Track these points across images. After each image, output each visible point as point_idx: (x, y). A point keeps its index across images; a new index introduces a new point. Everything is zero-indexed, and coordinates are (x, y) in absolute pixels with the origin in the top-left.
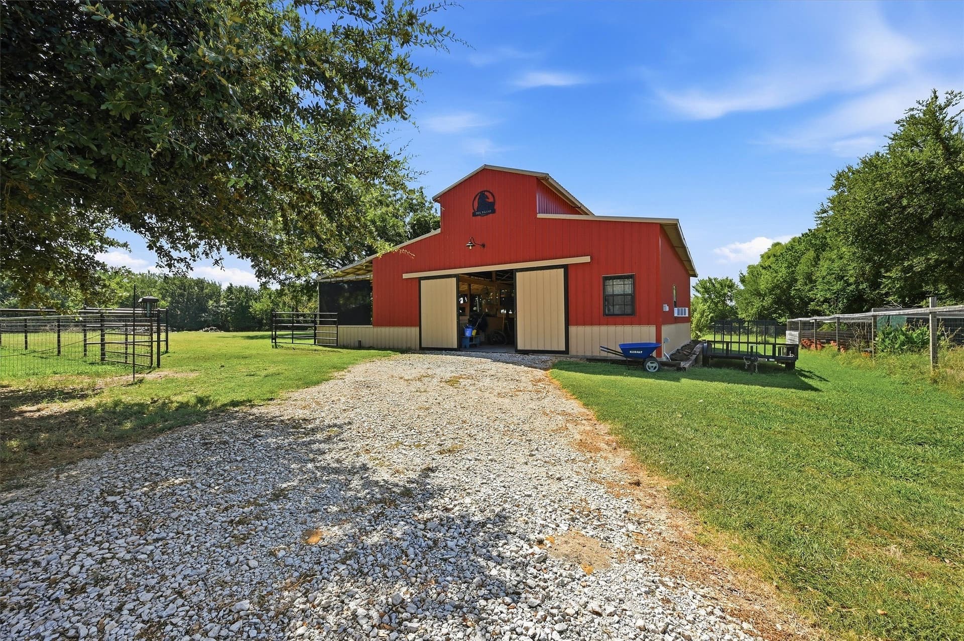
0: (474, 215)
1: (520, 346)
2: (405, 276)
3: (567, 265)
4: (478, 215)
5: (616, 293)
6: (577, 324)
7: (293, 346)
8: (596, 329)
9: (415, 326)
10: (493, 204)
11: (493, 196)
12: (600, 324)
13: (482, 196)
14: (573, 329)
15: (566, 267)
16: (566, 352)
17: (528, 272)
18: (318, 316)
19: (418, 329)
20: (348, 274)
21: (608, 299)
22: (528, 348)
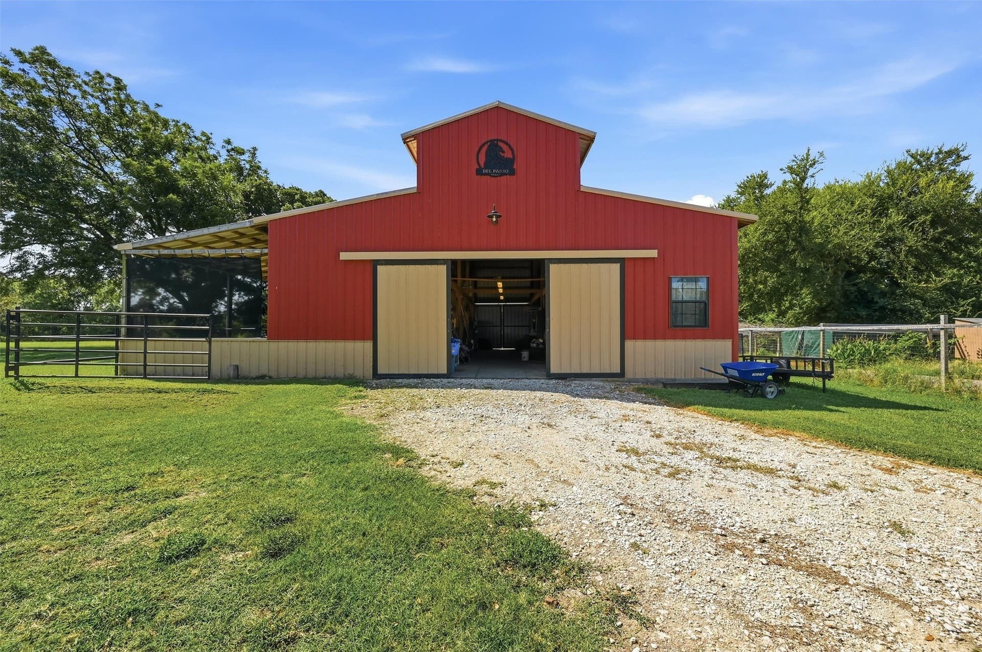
0: (479, 172)
1: (554, 369)
2: (344, 256)
3: (623, 259)
4: (486, 174)
5: (685, 298)
6: (635, 337)
7: (76, 383)
8: (660, 344)
9: (363, 338)
10: (511, 161)
11: (512, 150)
12: (664, 337)
13: (493, 148)
14: (629, 344)
15: (621, 261)
16: (622, 374)
17: (567, 266)
18: (123, 320)
19: (369, 345)
20: (195, 244)
21: (674, 307)
22: (566, 370)
